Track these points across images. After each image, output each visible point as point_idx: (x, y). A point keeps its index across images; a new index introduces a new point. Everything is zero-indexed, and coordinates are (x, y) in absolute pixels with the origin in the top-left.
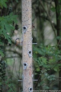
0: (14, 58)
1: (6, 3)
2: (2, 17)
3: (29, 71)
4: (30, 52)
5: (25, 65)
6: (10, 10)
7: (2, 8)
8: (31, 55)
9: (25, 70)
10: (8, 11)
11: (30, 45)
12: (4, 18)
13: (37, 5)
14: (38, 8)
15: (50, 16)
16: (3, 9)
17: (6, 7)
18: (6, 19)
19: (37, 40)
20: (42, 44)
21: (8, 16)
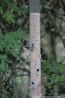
0: (22, 77)
1: (13, 18)
2: (10, 33)
3: (37, 90)
4: (38, 70)
5: (33, 83)
6: (19, 25)
7: (10, 23)
8: (39, 73)
9: (33, 88)
10: (16, 26)
11: (38, 62)
12: (12, 35)
13: (48, 20)
14: (48, 23)
15: (61, 31)
16: (10, 25)
17: (14, 23)
18: (14, 35)
19: (47, 57)
20: (54, 61)
21: (15, 32)
